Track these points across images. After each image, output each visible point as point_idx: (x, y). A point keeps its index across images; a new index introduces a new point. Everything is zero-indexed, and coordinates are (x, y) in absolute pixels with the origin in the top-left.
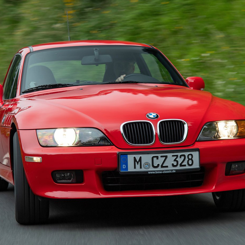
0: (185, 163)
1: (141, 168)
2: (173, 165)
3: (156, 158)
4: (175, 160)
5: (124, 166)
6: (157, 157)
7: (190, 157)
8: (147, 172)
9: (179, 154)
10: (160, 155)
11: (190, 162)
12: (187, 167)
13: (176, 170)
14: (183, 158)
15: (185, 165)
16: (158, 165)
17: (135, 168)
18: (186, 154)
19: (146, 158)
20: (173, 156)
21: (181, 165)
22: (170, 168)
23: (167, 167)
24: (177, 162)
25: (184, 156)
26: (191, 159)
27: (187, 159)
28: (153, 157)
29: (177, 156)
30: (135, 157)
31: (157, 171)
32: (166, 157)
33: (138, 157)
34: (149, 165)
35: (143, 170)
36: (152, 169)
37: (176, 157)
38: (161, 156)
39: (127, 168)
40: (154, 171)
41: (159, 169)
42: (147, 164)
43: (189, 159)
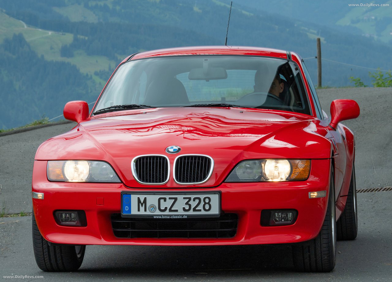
0: (200, 207)
1: (145, 210)
2: (184, 209)
3: (163, 200)
4: (187, 203)
5: (126, 208)
6: (165, 199)
7: (207, 201)
8: (153, 216)
9: (193, 197)
10: (167, 197)
11: (207, 207)
12: (203, 212)
13: (187, 215)
14: (197, 201)
15: (200, 210)
16: (166, 208)
17: (139, 210)
18: (202, 197)
19: (152, 200)
20: (184, 198)
21: (194, 210)
22: (181, 212)
23: (177, 211)
24: (190, 206)
25: (199, 199)
26: (209, 203)
27: (202, 203)
28: (160, 199)
29: (190, 199)
30: (139, 198)
31: (164, 215)
32: (176, 199)
33: (142, 198)
34: (155, 208)
35: (148, 213)
36: (158, 212)
37: (188, 200)
38: (170, 198)
39: (130, 211)
40: (161, 215)
41: (167, 213)
42: (152, 206)
43: (205, 203)
